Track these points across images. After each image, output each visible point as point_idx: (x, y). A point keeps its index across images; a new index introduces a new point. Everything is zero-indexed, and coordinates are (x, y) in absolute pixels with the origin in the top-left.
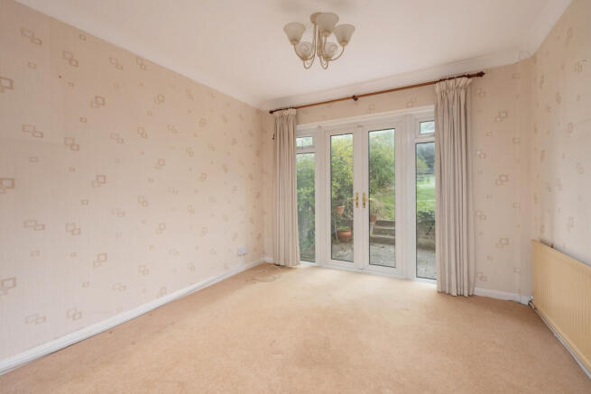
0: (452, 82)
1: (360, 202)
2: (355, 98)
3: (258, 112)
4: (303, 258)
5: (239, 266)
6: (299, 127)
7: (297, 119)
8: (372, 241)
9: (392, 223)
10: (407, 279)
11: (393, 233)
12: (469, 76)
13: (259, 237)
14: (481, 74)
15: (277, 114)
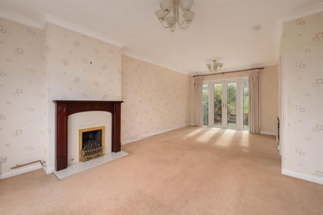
0: (254, 70)
1: (224, 106)
2: (223, 73)
3: (189, 76)
4: (204, 124)
5: (184, 125)
6: (204, 81)
7: (203, 79)
8: (229, 122)
9: (235, 115)
10: (240, 130)
11: (235, 119)
12: (259, 69)
13: (189, 117)
14: (263, 68)
15: (196, 77)
